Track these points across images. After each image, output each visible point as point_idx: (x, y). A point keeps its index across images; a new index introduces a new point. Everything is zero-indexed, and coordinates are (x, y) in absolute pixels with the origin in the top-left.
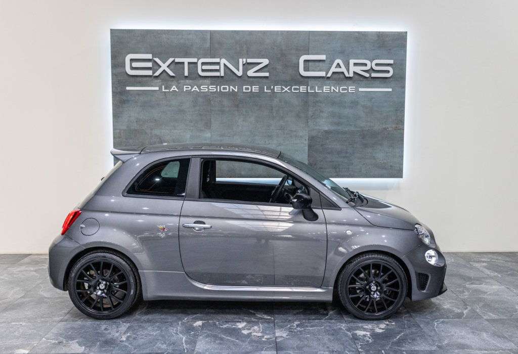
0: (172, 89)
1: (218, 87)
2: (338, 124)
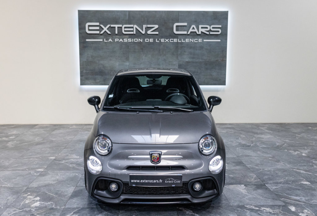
0: (109, 41)
1: (133, 39)
2: (193, 58)
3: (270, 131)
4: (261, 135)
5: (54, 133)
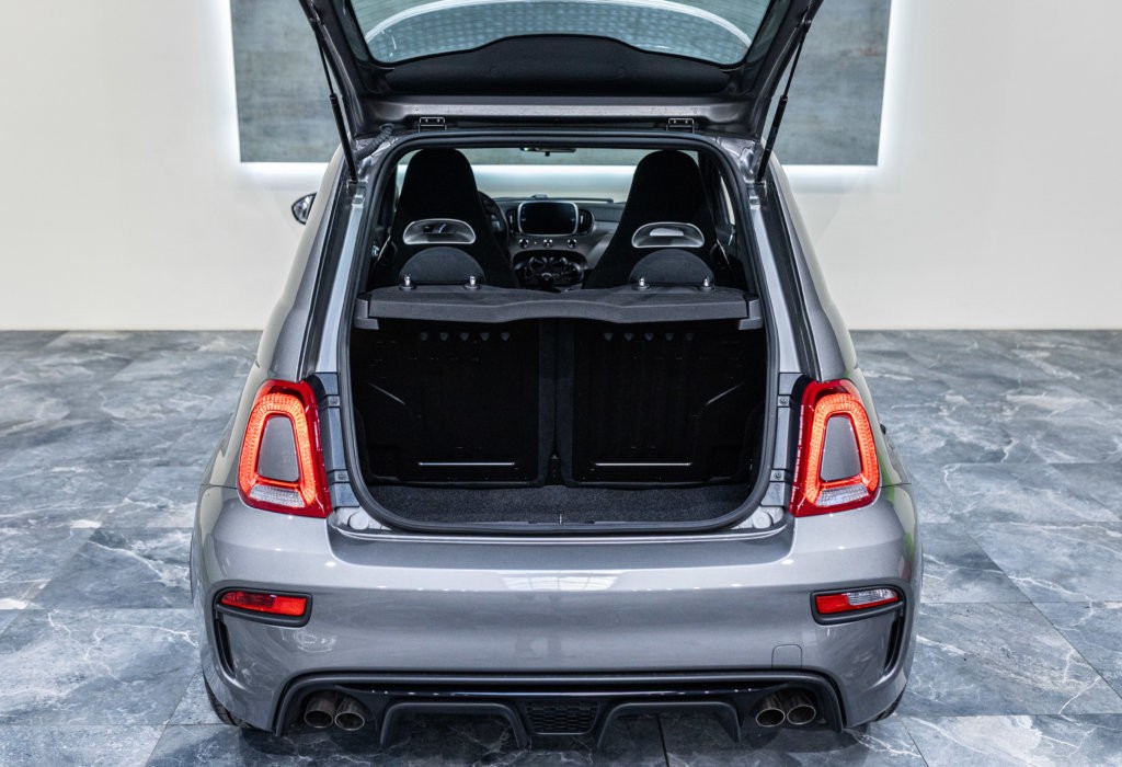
3: (1070, 374)
4: (1036, 394)
5: (125, 376)
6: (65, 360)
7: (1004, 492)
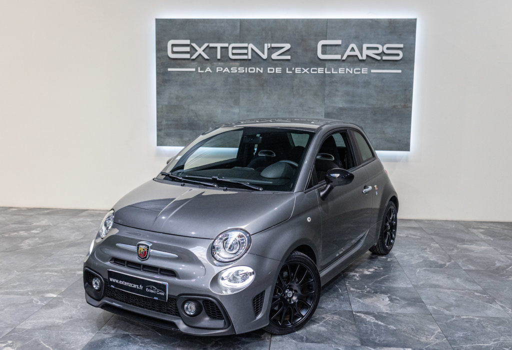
1: (246, 68)
2: (352, 102)
3: (489, 238)
4: (471, 245)
6: (85, 220)
7: (439, 278)
